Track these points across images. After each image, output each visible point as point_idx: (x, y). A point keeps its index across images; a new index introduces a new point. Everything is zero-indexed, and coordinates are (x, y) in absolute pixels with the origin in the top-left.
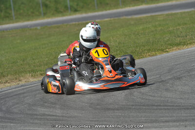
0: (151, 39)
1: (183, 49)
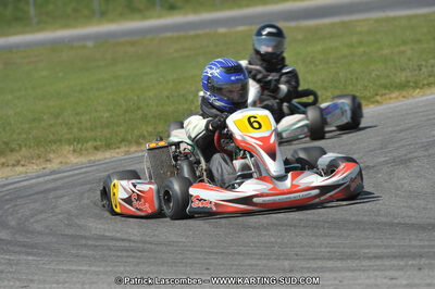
0: (341, 74)
1: (413, 97)
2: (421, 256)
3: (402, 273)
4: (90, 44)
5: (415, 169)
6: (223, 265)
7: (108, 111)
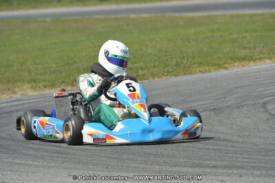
2: (242, 168)
3: (229, 178)
4: (48, 20)
5: (245, 112)
6: (117, 166)
7: (55, 63)
